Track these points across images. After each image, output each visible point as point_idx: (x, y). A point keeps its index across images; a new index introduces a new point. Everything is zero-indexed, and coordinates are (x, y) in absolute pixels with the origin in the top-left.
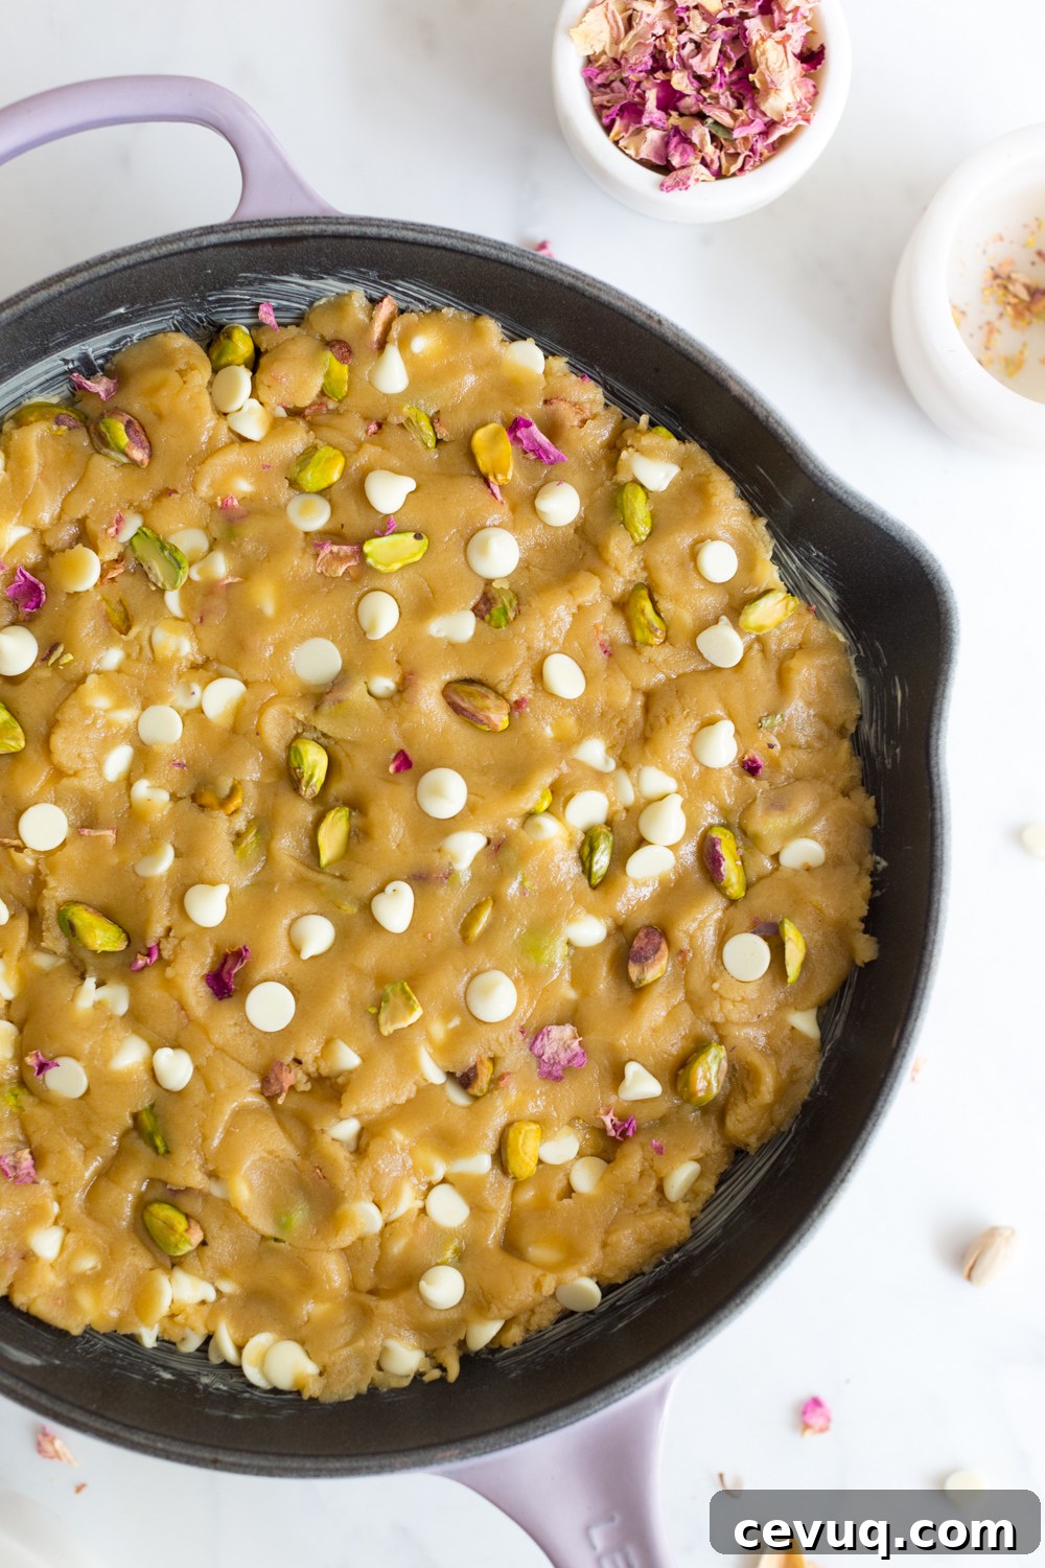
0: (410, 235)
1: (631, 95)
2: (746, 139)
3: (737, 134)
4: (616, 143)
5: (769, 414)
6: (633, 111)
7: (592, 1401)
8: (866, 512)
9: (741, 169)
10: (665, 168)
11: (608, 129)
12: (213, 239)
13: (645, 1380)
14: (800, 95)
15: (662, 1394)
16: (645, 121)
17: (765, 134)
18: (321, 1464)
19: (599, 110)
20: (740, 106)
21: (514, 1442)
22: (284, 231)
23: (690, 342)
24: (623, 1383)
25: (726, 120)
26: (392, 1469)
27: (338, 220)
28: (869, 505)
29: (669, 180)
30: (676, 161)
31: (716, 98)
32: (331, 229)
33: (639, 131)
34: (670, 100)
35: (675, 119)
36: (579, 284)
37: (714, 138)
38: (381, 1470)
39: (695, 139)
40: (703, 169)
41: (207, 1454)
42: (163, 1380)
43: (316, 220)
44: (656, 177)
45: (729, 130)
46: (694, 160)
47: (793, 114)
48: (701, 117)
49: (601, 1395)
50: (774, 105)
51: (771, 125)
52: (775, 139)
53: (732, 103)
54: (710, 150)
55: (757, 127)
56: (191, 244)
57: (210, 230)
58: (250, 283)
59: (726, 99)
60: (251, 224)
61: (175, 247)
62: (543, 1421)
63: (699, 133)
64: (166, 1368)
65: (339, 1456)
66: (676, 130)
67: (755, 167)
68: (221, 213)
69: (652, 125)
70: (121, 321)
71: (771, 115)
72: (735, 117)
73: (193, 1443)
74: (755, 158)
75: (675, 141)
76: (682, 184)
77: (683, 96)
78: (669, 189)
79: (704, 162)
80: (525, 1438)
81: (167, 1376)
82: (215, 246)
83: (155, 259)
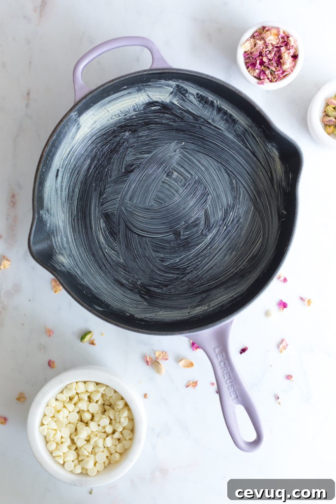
0: (188, 73)
1: (254, 61)
2: (278, 74)
3: (276, 73)
4: (249, 71)
5: (264, 114)
6: (254, 65)
7: (217, 322)
8: (285, 136)
9: (276, 81)
10: (259, 79)
11: (248, 68)
12: (146, 73)
13: (228, 319)
14: (291, 65)
15: (231, 322)
16: (256, 68)
17: (283, 73)
18: (160, 333)
19: (246, 63)
20: (277, 66)
21: (200, 330)
22: (161, 71)
23: (248, 98)
24: (223, 319)
25: (274, 69)
26: (174, 334)
27: (173, 69)
28: (285, 135)
29: (260, 82)
30: (262, 78)
31: (272, 64)
32: (171, 71)
33: (254, 70)
34: (262, 63)
35: (263, 68)
36: (224, 85)
37: (271, 73)
38: (172, 334)
39: (267, 73)
40: (267, 80)
41: (136, 329)
42: (127, 315)
43: (168, 69)
44: (257, 80)
45: (274, 72)
46: (266, 78)
47: (289, 70)
48: (268, 68)
49: (218, 322)
50: (285, 67)
51: (284, 72)
52: (284, 74)
53: (276, 65)
54: (270, 76)
55: (281, 72)
56: (141, 74)
57: (145, 71)
58: (153, 81)
59: (275, 64)
60: (154, 70)
61: (138, 74)
62: (206, 326)
63: (268, 72)
64: (128, 313)
65: (164, 331)
66: (263, 70)
67: (279, 80)
68: (147, 68)
69: (257, 69)
70: (125, 89)
71: (284, 69)
72: (276, 69)
73: (134, 327)
74: (279, 78)
75: (262, 73)
76: (262, 83)
77: (265, 62)
78: (260, 84)
79: (268, 79)
80: (202, 329)
81: (128, 314)
82: (146, 74)
83: (133, 77)
